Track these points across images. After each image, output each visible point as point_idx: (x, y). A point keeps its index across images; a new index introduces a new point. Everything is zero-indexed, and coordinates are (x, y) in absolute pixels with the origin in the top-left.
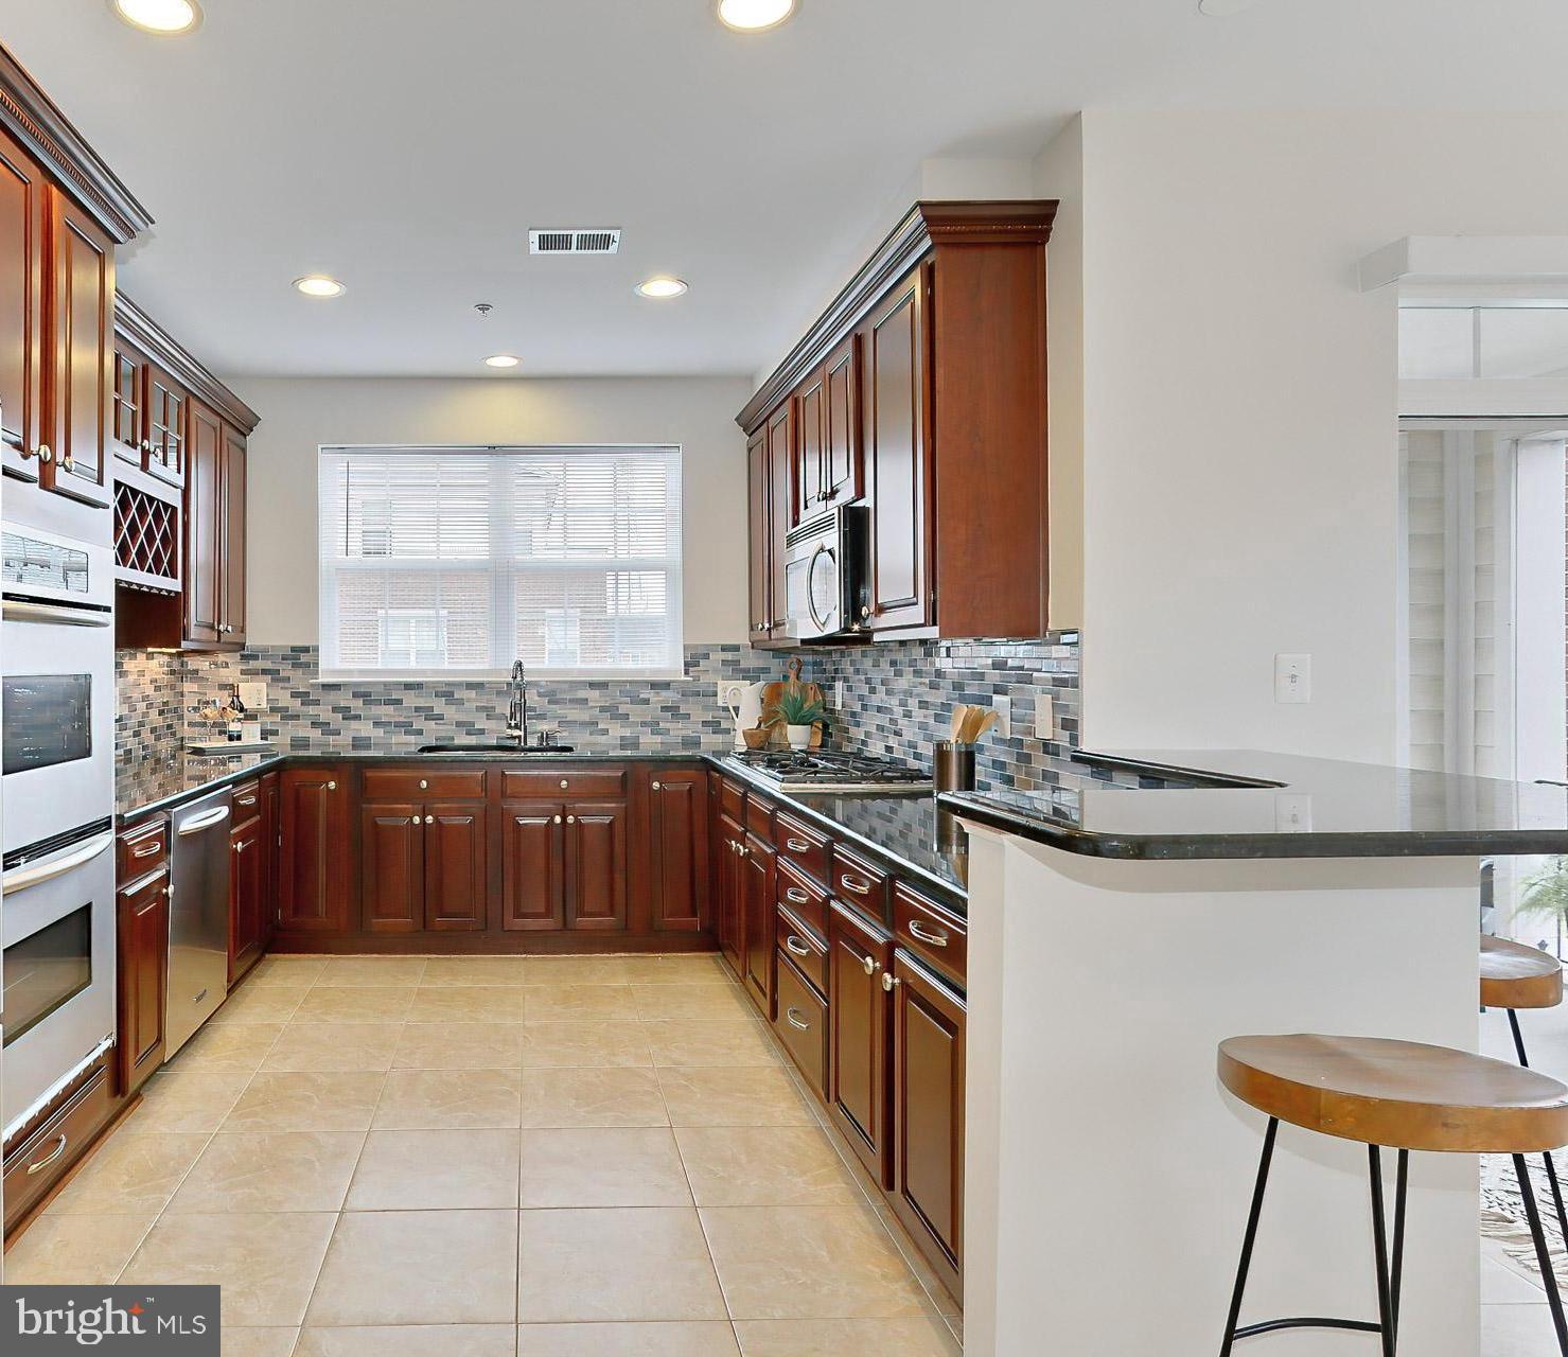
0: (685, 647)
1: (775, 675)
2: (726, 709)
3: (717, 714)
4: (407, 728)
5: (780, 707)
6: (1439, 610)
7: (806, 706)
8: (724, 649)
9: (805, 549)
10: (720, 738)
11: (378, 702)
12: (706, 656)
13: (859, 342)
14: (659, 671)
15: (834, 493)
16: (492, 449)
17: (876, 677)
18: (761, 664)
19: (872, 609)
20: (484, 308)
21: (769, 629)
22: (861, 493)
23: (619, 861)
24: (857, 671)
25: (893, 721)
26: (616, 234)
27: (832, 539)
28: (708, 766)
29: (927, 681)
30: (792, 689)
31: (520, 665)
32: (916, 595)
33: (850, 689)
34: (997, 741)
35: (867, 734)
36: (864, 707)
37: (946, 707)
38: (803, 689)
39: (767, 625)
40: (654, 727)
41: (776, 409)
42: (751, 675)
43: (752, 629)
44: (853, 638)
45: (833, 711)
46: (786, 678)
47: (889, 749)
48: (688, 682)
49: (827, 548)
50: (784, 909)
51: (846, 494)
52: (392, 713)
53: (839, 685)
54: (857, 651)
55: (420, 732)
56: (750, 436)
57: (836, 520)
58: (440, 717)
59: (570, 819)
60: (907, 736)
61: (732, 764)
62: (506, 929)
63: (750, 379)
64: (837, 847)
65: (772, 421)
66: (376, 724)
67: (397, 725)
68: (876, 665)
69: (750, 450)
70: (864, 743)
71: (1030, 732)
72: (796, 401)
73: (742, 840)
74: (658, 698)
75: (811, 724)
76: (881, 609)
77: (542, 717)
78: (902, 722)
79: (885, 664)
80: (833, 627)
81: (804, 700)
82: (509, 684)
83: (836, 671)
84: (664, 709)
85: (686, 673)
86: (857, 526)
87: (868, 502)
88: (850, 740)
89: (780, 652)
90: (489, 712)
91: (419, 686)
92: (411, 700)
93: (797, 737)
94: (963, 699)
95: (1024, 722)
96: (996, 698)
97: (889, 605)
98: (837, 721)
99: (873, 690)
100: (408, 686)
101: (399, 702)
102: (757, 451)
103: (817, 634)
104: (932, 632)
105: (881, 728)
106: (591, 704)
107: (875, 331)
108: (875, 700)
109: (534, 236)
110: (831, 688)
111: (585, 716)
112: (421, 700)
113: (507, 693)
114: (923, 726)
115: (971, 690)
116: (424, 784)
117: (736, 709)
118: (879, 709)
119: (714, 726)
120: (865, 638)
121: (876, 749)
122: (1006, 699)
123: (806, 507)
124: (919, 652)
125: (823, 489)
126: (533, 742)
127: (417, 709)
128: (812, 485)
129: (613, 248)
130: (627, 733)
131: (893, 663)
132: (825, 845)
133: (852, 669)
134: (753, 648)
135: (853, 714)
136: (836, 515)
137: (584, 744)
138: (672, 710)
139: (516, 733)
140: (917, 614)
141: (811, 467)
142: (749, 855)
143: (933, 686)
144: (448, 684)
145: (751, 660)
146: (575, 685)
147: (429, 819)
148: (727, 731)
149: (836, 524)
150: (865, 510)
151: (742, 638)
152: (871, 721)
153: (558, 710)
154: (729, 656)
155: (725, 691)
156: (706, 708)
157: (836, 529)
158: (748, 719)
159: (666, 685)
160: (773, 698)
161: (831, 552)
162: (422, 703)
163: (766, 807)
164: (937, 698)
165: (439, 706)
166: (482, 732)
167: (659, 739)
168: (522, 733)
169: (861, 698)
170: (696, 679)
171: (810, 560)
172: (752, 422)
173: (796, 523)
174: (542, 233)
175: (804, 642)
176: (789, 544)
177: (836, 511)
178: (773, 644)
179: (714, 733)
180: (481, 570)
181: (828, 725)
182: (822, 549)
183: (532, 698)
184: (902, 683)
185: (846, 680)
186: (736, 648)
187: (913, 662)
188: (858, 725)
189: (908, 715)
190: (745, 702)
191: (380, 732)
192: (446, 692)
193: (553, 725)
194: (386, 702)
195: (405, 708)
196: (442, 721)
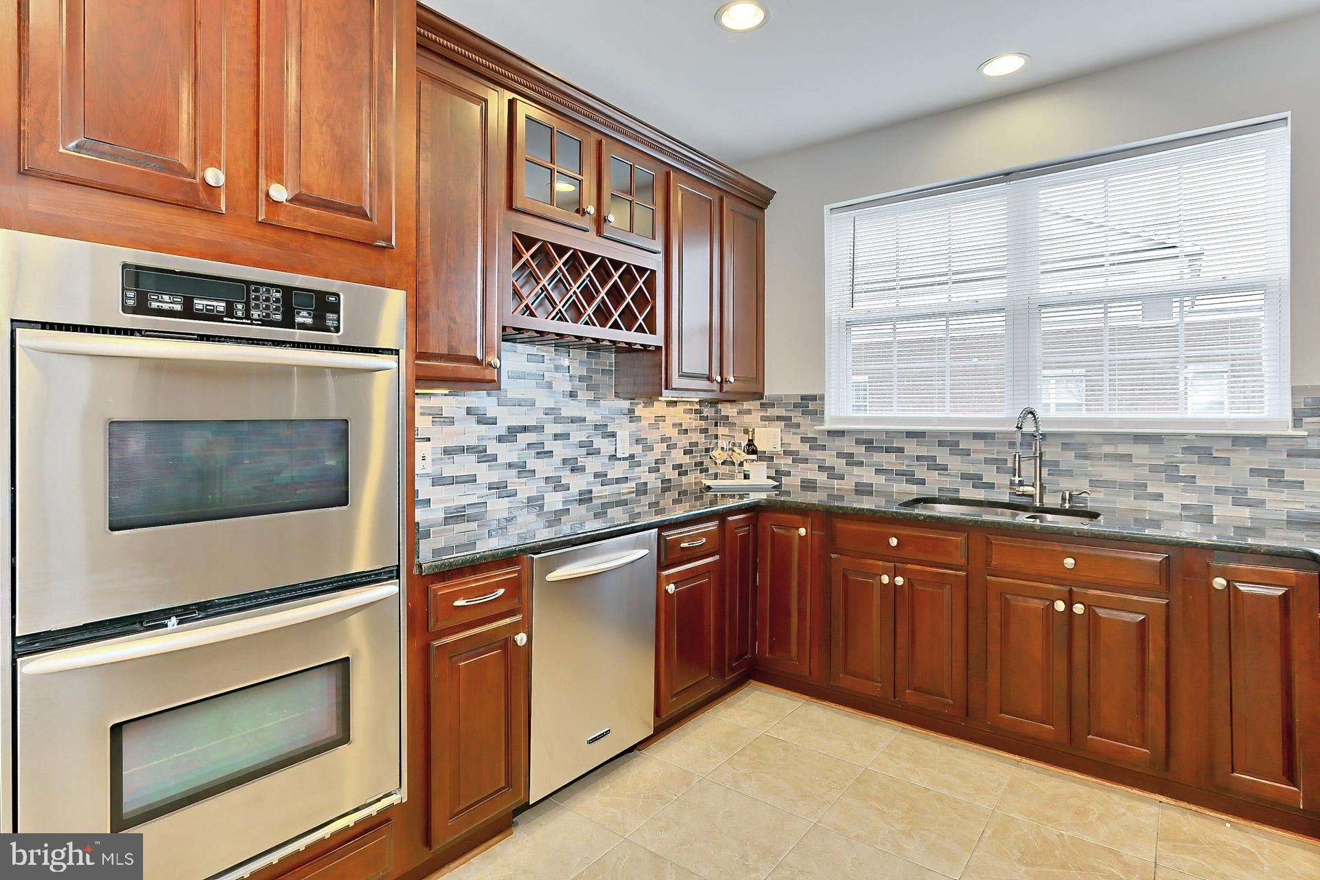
0: (1296, 391)
4: (911, 478)
11: (880, 450)
14: (1247, 422)
16: (1007, 175)
40: (1238, 496)
48: (1298, 437)
52: (894, 461)
55: (922, 482)
58: (944, 468)
59: (1079, 609)
66: (878, 471)
67: (899, 473)
74: (1247, 460)
77: (1065, 474)
84: (1257, 473)
85: (1295, 426)
90: (1000, 465)
91: (922, 435)
92: (912, 448)
100: (910, 435)
101: (900, 450)
106: (1136, 462)
111: (1125, 477)
112: (924, 449)
116: (895, 541)
126: (1051, 502)
127: (919, 458)
130: (1194, 501)
138: (1270, 475)
139: (1031, 491)
144: (952, 433)
147: (899, 581)
153: (1090, 466)
159: (1260, 442)
162: (924, 452)
165: (943, 456)
166: (991, 486)
168: (1038, 492)
170: (1311, 434)
191: (881, 479)
192: (950, 442)
193: (1083, 484)
194: (888, 450)
195: (907, 457)
196: (946, 473)
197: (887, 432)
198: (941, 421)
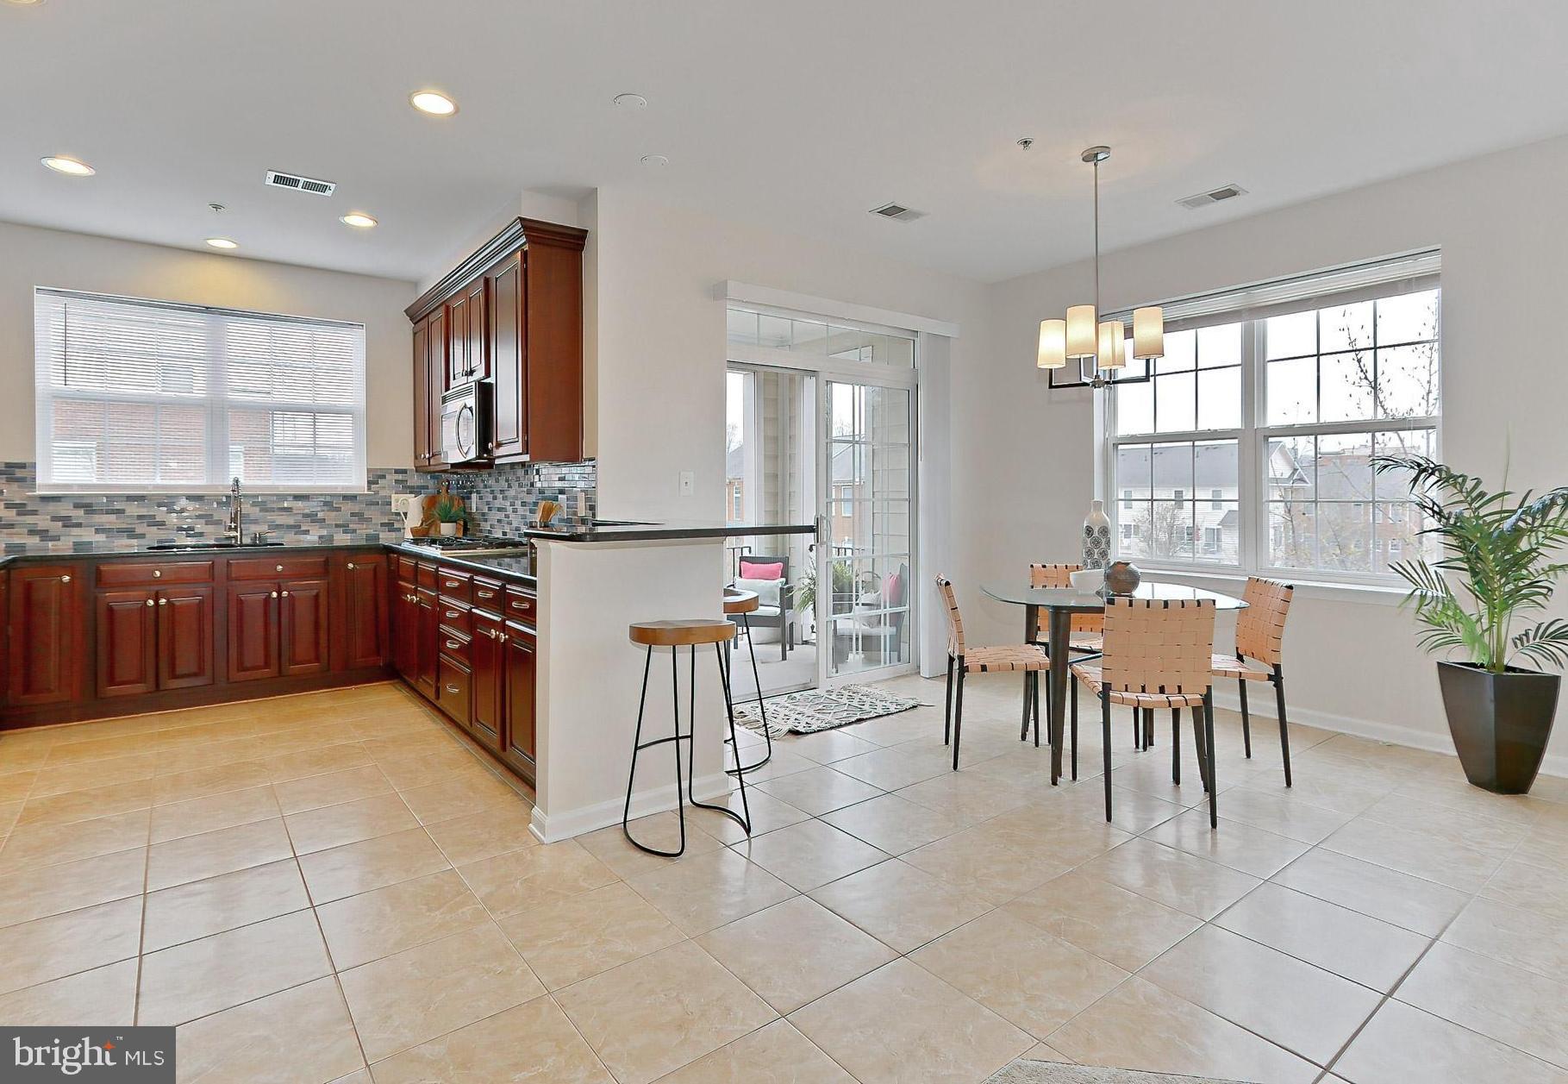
0: (369, 471)
1: (431, 491)
2: (398, 514)
3: (391, 517)
4: (131, 534)
5: (436, 512)
6: (776, 457)
7: (453, 511)
8: (397, 472)
9: (454, 406)
10: (393, 534)
11: (101, 512)
12: (383, 477)
13: (487, 281)
14: (348, 488)
15: (471, 372)
16: (208, 310)
17: (497, 488)
18: (421, 482)
19: (494, 445)
20: (217, 207)
21: (429, 459)
22: (488, 374)
23: (323, 623)
24: (485, 487)
25: (507, 516)
26: (333, 186)
27: (471, 401)
28: (388, 550)
29: (525, 489)
30: (444, 500)
31: (237, 481)
32: (518, 436)
33: (481, 498)
34: (561, 520)
35: (491, 526)
36: (490, 509)
37: (536, 504)
38: (451, 499)
39: (427, 456)
40: (345, 527)
41: (434, 310)
42: (415, 491)
43: (416, 458)
44: (484, 463)
45: (470, 514)
46: (439, 492)
47: (504, 534)
48: (369, 495)
49: (469, 406)
50: (444, 628)
51: (480, 374)
52: (115, 521)
53: (474, 496)
54: (485, 473)
55: (142, 536)
56: (415, 324)
57: (474, 390)
58: (162, 524)
59: (285, 594)
60: (515, 524)
61: (406, 546)
62: (231, 680)
63: (415, 284)
64: (475, 577)
65: (432, 318)
66: (97, 531)
67: (120, 531)
68: (497, 481)
69: (415, 334)
70: (490, 532)
71: (575, 514)
72: (448, 308)
73: (415, 592)
74: (348, 508)
75: (455, 522)
76: (499, 445)
77: (255, 522)
78: (512, 516)
79: (502, 479)
80: (472, 455)
81: (452, 506)
82: (228, 497)
83: (472, 487)
84: (353, 514)
85: (369, 489)
86: (486, 394)
87: (491, 380)
88: (481, 531)
89: (435, 474)
90: (208, 519)
91: (141, 498)
92: (133, 509)
93: (447, 529)
94: (544, 499)
95: (573, 509)
96: (560, 496)
97: (504, 442)
98: (473, 519)
99: (495, 498)
100: (130, 498)
101: (120, 512)
102: (420, 336)
103: (462, 459)
104: (526, 458)
105: (499, 521)
106: (295, 512)
107: (496, 279)
108: (498, 503)
109: (272, 175)
110: (469, 498)
111: (291, 521)
112: (142, 510)
113: (227, 504)
114: (524, 517)
115: (548, 493)
116: (158, 573)
117: (405, 514)
118: (500, 510)
119: (389, 526)
120: (490, 465)
121: (498, 534)
122: (565, 496)
123: (454, 379)
124: (521, 472)
125: (466, 369)
126: (247, 540)
127: (140, 517)
128: (458, 365)
129: (328, 193)
130: (324, 532)
131: (507, 481)
132: (469, 579)
133: (482, 485)
134: (417, 471)
135: (483, 514)
136: (474, 387)
137: (290, 540)
138: (358, 516)
139: (233, 534)
140: (518, 448)
141: (457, 349)
142: (419, 602)
143: (529, 493)
144: (168, 496)
145: (415, 480)
146: (283, 497)
147: (163, 601)
148: (399, 530)
149: (474, 392)
150: (490, 384)
151: (409, 464)
152: (495, 516)
153: (270, 517)
154: (400, 477)
155: (397, 501)
156: (383, 514)
157: (474, 395)
158: (414, 520)
159: (353, 498)
160: (430, 505)
161: (471, 409)
162: (144, 512)
163: (431, 567)
164: (531, 499)
165: (161, 513)
166: (201, 534)
167: (349, 536)
168: (238, 534)
169: (488, 503)
170: (377, 493)
171: (458, 413)
172: (417, 315)
173: (447, 389)
174: (278, 174)
175: (453, 465)
176: (444, 402)
177: (473, 384)
178: (432, 469)
179: (389, 531)
180: (198, 405)
181: (467, 524)
182: (465, 406)
183: (247, 508)
184: (512, 492)
185: (478, 492)
186: (404, 472)
187: (518, 479)
188: (486, 520)
189: (515, 511)
190: (411, 509)
191: (101, 538)
192: (167, 502)
193: (265, 528)
194: (108, 512)
195: (128, 517)
196: (163, 527)
197: (107, 496)
198: (157, 487)
